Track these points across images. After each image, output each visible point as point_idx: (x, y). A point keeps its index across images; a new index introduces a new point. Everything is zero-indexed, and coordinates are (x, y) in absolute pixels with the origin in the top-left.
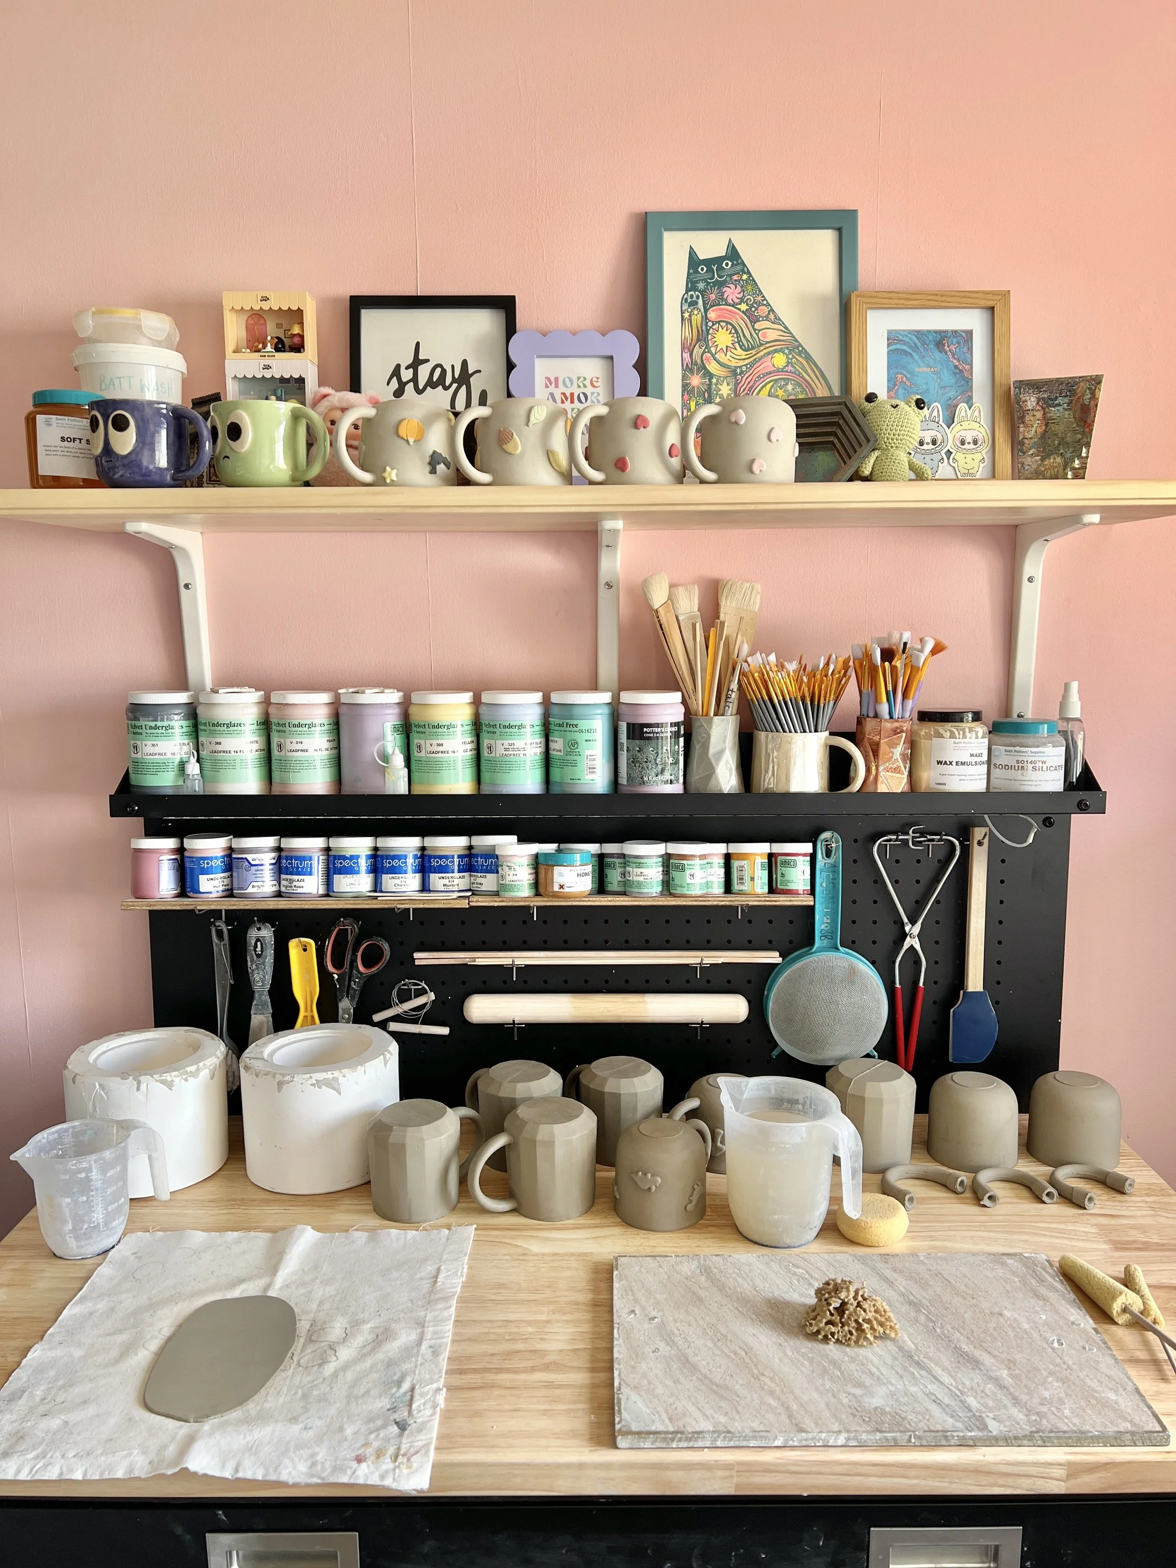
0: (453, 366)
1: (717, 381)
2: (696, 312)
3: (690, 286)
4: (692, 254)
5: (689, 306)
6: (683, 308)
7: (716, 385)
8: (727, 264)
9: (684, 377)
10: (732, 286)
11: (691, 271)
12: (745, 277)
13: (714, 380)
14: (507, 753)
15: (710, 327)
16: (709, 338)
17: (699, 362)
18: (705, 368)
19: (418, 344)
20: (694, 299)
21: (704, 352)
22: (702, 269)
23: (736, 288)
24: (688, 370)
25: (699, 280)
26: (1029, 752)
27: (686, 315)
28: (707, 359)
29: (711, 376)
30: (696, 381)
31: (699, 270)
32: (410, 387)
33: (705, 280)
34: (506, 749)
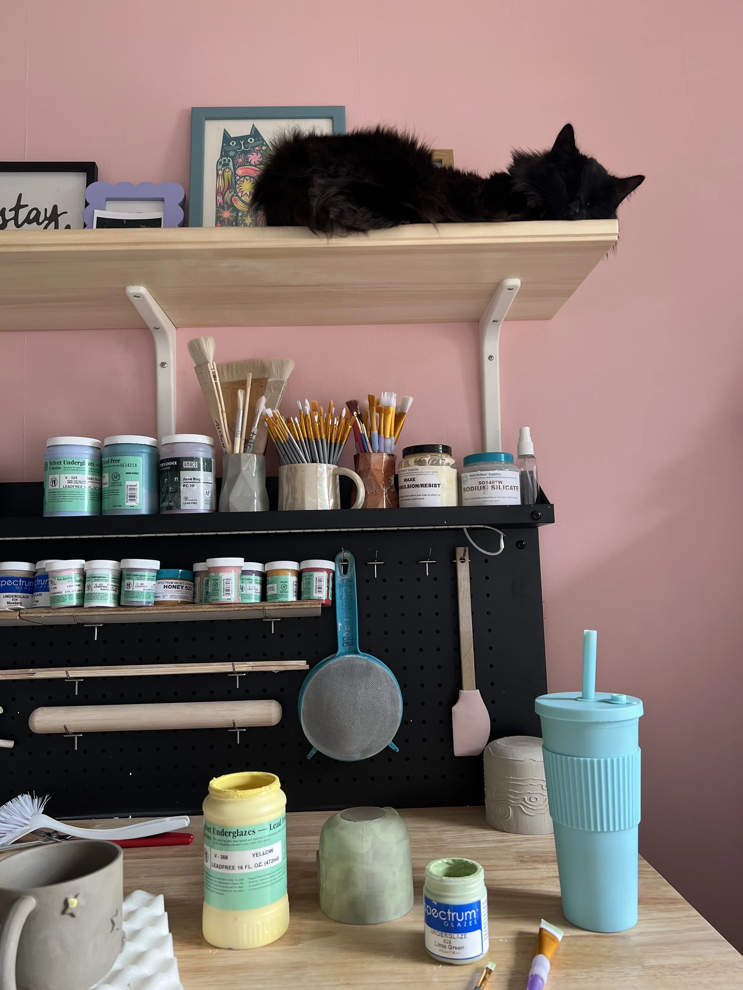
0: (46, 209)
1: (242, 214)
2: (227, 170)
3: (223, 154)
4: (226, 134)
5: (223, 166)
6: (218, 168)
7: (241, 217)
8: (251, 140)
9: (217, 212)
10: (255, 154)
11: (225, 145)
12: (264, 148)
13: (240, 214)
14: (70, 484)
15: (238, 180)
16: (237, 187)
17: (229, 202)
18: (233, 206)
19: (20, 195)
20: (227, 162)
21: (233, 196)
22: (233, 143)
23: (257, 155)
24: (220, 207)
25: (231, 150)
26: (488, 474)
27: (220, 172)
28: (235, 200)
29: (238, 211)
30: (226, 214)
31: (231, 144)
32: (11, 224)
33: (235, 150)
34: (69, 482)
